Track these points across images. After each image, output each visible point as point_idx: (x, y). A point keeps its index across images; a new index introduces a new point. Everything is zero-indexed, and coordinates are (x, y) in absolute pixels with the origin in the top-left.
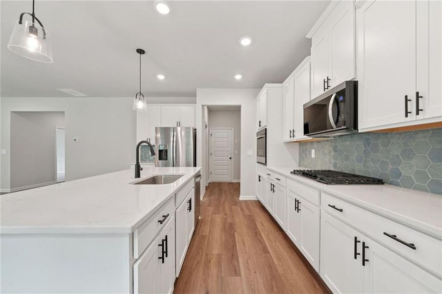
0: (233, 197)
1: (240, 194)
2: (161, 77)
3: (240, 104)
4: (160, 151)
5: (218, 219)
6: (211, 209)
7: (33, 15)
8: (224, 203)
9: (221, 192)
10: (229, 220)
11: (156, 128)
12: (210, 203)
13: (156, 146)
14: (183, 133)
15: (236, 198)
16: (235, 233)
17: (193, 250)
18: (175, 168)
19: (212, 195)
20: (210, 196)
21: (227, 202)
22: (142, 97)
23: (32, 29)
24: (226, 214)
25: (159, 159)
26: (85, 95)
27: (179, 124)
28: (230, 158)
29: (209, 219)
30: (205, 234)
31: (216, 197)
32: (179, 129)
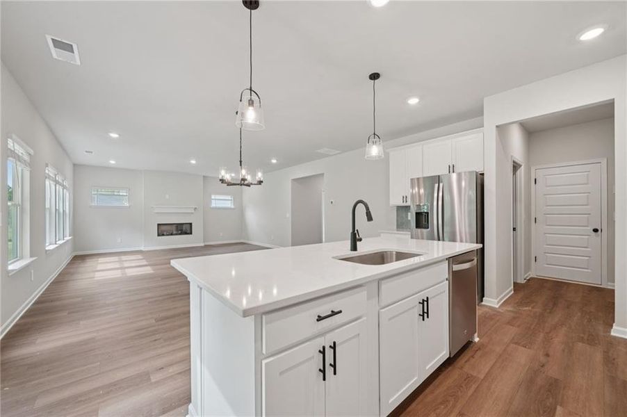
0: (589, 321)
1: (614, 322)
2: (413, 101)
3: (612, 98)
4: (418, 215)
5: (523, 357)
6: (512, 331)
7: (251, 90)
8: (555, 328)
9: (555, 304)
10: (553, 371)
11: (412, 180)
12: (514, 318)
13: (412, 207)
14: (463, 184)
15: (601, 328)
16: (559, 408)
17: (438, 392)
18: (441, 242)
19: (527, 304)
20: (521, 303)
21: (564, 330)
22: (377, 139)
23: (251, 103)
24: (547, 355)
25: (417, 227)
26: (339, 152)
27: (452, 169)
28: (596, 230)
29: (498, 349)
30: (475, 375)
31: (538, 310)
32: (454, 176)
